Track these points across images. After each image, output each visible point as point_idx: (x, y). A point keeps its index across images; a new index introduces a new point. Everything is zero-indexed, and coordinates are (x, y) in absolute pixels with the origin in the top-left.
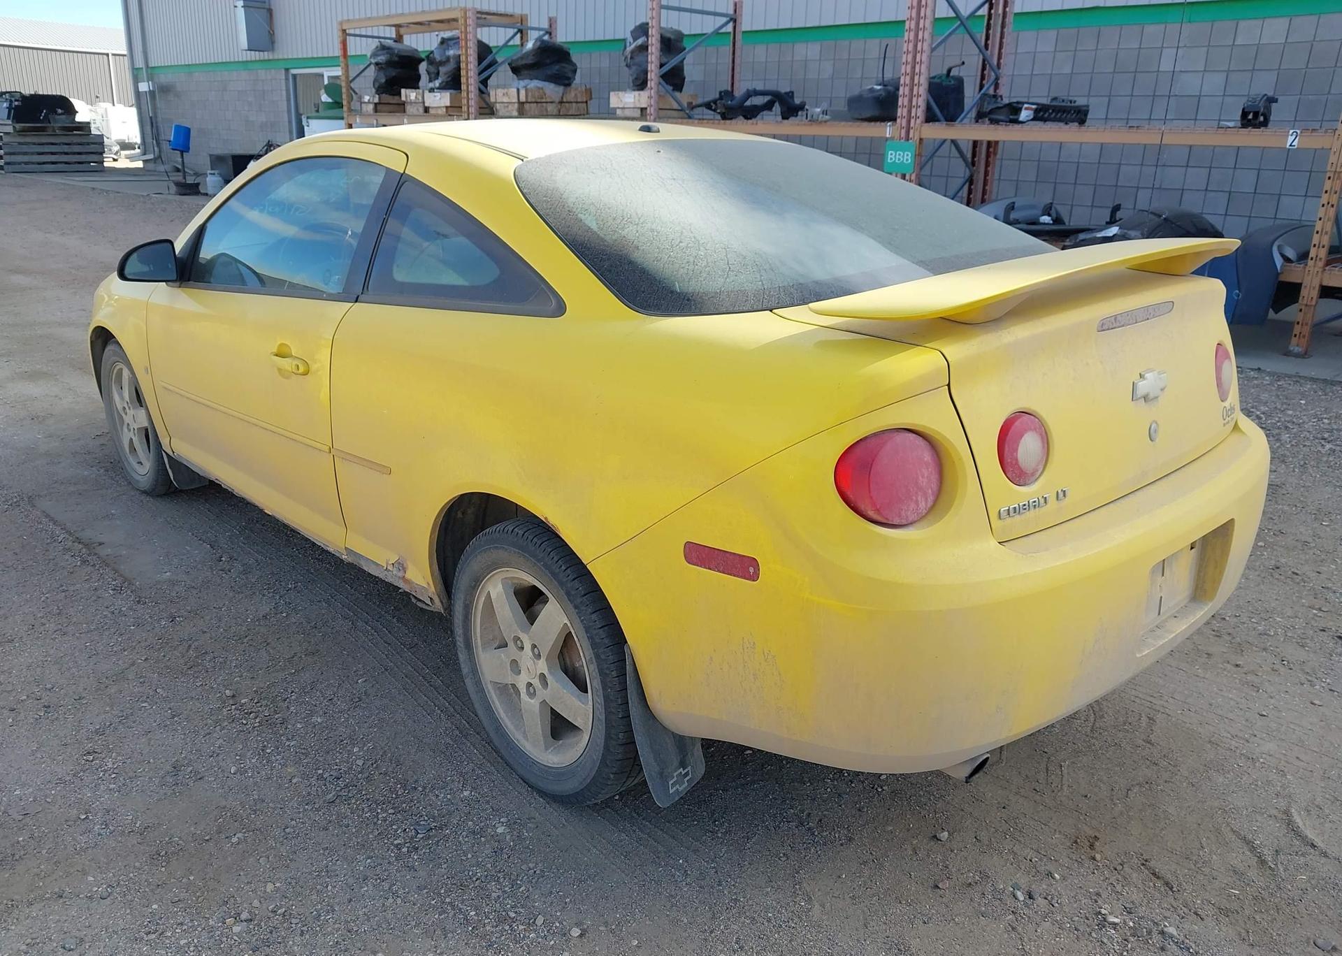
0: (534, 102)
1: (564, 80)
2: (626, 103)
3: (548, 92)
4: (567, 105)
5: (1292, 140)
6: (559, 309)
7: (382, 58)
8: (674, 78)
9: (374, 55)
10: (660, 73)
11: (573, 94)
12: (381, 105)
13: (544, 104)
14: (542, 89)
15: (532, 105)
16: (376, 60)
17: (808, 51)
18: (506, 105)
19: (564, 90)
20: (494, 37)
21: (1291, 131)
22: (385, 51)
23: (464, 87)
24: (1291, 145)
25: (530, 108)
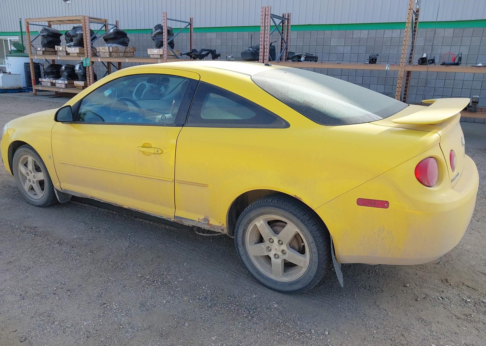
0: (115, 52)
1: (125, 44)
2: (154, 53)
3: (120, 49)
4: (127, 53)
5: (387, 68)
6: (287, 125)
7: (45, 34)
8: (171, 44)
9: (41, 32)
10: (167, 42)
11: (128, 49)
12: (46, 52)
13: (119, 53)
14: (117, 47)
15: (114, 53)
16: (42, 34)
17: (212, 35)
18: (104, 53)
19: (125, 47)
20: (96, 27)
21: (387, 65)
22: (46, 31)
23: (85, 46)
24: (387, 69)
25: (114, 54)
